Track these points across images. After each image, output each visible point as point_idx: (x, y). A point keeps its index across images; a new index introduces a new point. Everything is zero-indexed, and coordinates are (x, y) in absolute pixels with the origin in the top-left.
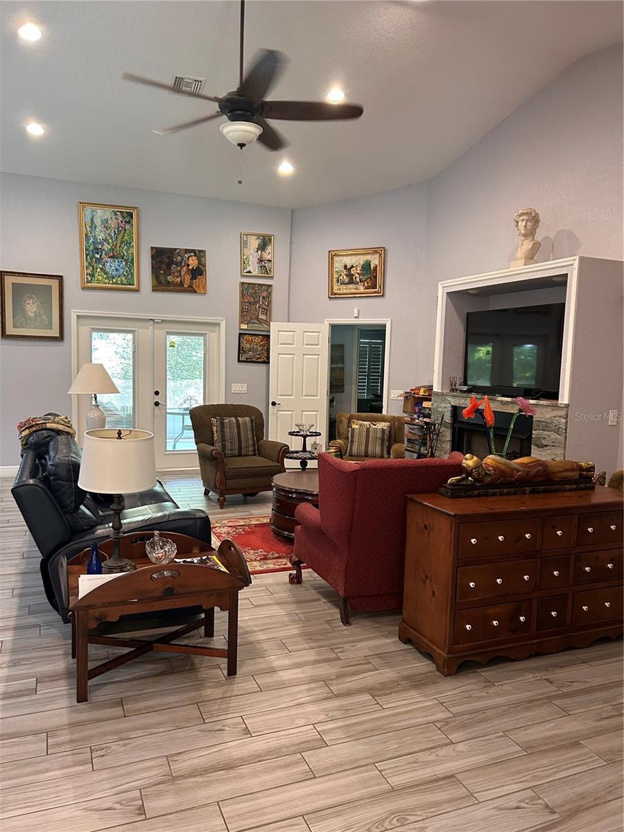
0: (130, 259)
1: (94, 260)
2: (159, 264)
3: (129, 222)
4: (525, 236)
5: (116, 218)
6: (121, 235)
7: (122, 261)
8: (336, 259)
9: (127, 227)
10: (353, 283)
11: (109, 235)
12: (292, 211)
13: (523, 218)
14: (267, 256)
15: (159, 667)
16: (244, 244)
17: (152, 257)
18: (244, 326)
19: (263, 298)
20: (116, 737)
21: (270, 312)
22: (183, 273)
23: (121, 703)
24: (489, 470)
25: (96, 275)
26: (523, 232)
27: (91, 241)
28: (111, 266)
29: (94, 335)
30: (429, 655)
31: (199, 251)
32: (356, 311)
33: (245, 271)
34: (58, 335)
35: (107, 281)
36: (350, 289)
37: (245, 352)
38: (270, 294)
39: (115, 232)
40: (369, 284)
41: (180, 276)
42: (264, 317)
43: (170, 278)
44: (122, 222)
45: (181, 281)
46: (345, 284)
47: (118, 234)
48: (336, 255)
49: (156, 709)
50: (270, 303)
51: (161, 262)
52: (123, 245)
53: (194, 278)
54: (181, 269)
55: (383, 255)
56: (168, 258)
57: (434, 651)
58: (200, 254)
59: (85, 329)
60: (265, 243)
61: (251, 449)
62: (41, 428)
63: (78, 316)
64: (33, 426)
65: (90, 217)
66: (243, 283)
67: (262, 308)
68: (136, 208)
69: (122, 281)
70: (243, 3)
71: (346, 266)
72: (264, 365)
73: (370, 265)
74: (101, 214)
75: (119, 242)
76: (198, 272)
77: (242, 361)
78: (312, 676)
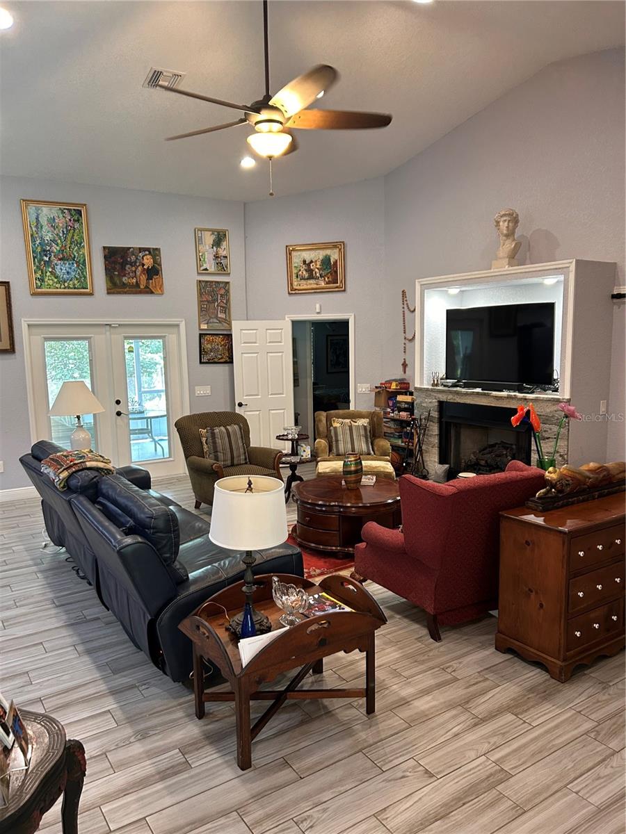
0: (82, 260)
1: (43, 263)
2: (113, 265)
3: (78, 221)
4: (507, 236)
5: (64, 217)
6: (70, 235)
7: (73, 264)
8: (294, 254)
9: (77, 225)
10: (313, 278)
11: (57, 235)
12: (245, 204)
13: (505, 218)
14: (222, 252)
15: (296, 716)
16: (198, 241)
17: (105, 257)
18: (204, 326)
19: (222, 296)
20: (309, 803)
21: (229, 310)
22: (138, 273)
23: (286, 763)
24: (567, 481)
25: (46, 280)
26: (505, 232)
27: (37, 242)
28: (62, 269)
29: (47, 344)
30: (538, 664)
31: (153, 249)
32: (318, 306)
33: (202, 269)
34: (9, 348)
35: (58, 285)
36: (311, 284)
37: (206, 353)
38: (228, 291)
39: (63, 231)
40: (330, 279)
41: (135, 276)
42: (222, 316)
43: (125, 279)
44: (70, 220)
45: (137, 282)
46: (305, 279)
47: (67, 234)
48: (294, 250)
49: (327, 764)
50: (228, 301)
51: (115, 262)
52: (73, 246)
53: (149, 278)
54: (136, 269)
55: (342, 250)
56: (122, 258)
57: (548, 660)
58: (154, 253)
59: (37, 339)
60: (220, 239)
61: (242, 457)
62: (81, 468)
63: (29, 325)
64: (71, 467)
65: (34, 216)
66: (200, 281)
67: (221, 307)
68: (85, 205)
69: (74, 285)
70: (265, 3)
71: (304, 262)
72: (226, 365)
73: (330, 260)
74: (46, 212)
75: (69, 242)
76: (154, 272)
77: (204, 363)
78: (445, 702)
